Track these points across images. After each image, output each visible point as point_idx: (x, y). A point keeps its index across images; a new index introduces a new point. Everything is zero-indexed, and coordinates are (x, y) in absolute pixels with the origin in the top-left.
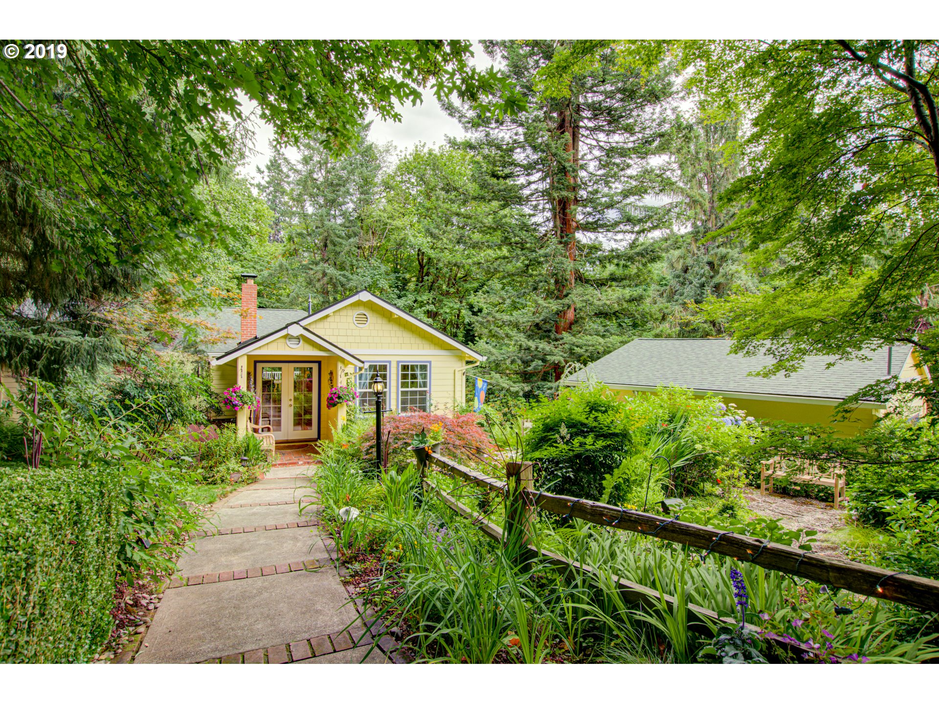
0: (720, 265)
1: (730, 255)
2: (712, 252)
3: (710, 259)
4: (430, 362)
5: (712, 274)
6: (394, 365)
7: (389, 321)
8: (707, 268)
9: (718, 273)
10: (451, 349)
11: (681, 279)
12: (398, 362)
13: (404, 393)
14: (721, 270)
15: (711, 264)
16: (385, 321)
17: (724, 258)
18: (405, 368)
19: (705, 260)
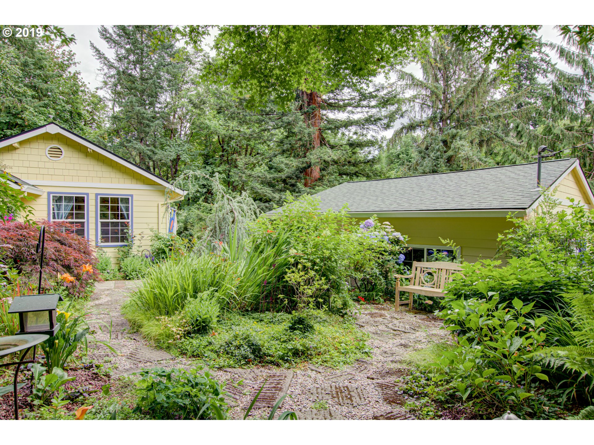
0: (451, 142)
1: (459, 134)
2: (446, 133)
3: (444, 138)
4: (132, 196)
5: (445, 149)
6: (92, 198)
7: (87, 156)
8: (441, 144)
9: (450, 148)
10: (154, 184)
11: (423, 154)
12: (97, 195)
13: (103, 224)
14: (452, 146)
15: (445, 142)
16: (81, 156)
17: (454, 137)
18: (104, 200)
19: (440, 138)
